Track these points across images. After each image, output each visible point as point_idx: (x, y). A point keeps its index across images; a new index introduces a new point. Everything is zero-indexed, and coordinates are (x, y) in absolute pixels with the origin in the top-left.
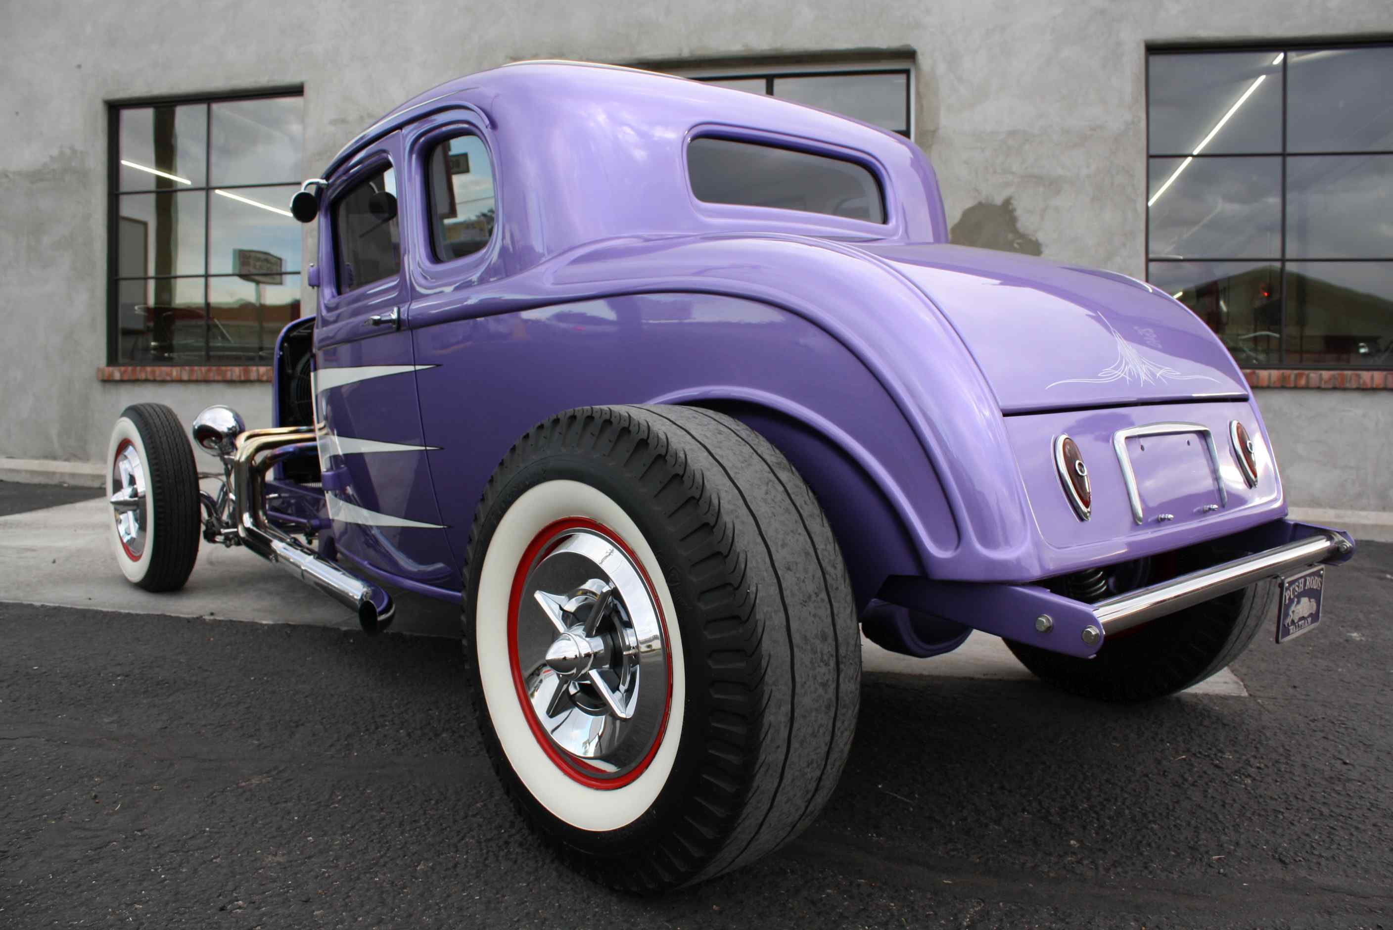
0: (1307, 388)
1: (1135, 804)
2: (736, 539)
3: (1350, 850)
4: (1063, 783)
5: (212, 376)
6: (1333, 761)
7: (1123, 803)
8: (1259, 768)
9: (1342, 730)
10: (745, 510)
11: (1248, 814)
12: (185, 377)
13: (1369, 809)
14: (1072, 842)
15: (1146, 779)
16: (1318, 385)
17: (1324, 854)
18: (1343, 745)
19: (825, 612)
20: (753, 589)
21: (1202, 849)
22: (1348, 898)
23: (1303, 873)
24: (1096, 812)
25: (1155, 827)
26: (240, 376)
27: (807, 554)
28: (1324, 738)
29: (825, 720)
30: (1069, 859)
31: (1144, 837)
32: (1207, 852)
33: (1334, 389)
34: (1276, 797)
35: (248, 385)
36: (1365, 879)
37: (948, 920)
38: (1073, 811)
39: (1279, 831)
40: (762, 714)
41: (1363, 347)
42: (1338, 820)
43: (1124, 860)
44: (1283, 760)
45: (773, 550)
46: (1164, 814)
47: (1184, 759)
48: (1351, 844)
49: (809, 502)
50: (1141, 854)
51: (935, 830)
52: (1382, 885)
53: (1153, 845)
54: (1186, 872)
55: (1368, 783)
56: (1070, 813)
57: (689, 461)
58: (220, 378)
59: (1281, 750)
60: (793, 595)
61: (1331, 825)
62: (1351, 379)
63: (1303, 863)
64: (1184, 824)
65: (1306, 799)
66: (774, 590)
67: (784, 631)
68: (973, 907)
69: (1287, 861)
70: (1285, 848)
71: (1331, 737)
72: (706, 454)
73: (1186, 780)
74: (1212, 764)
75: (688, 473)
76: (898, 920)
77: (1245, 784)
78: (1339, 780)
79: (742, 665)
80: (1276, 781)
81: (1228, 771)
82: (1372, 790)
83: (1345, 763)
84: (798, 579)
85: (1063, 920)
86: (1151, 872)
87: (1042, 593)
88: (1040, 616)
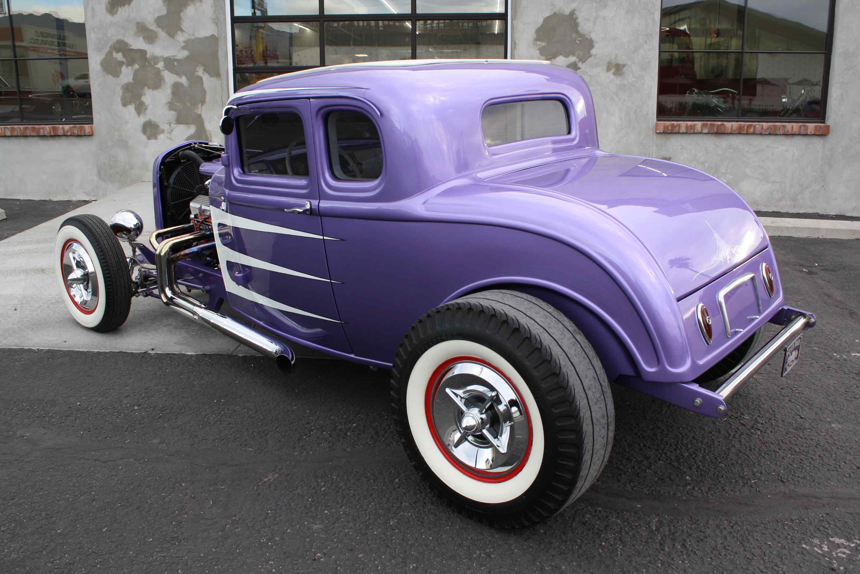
0: (754, 134)
1: (710, 452)
2: (569, 380)
3: (811, 472)
4: (672, 441)
5: (28, 133)
6: (796, 417)
7: (705, 452)
8: (762, 424)
9: (797, 395)
10: (569, 363)
11: (763, 455)
12: (8, 133)
13: (816, 447)
14: (687, 477)
15: (711, 435)
16: (760, 132)
17: (800, 476)
18: (799, 405)
19: (603, 406)
20: (578, 403)
21: (746, 477)
22: (814, 500)
23: (792, 487)
24: (693, 458)
25: (723, 465)
26: (50, 133)
27: (595, 378)
28: (789, 401)
29: (602, 452)
30: (688, 487)
31: (719, 472)
32: (749, 479)
33: (770, 134)
34: (774, 442)
35: (57, 138)
36: (819, 488)
37: (646, 527)
38: (682, 458)
39: (778, 464)
40: (582, 457)
41: (784, 98)
42: (803, 455)
43: (713, 486)
44: (773, 418)
45: (583, 381)
46: (725, 457)
47: (726, 420)
48: (811, 469)
49: (591, 351)
50: (720, 482)
51: (622, 475)
52: (826, 491)
53: (724, 476)
54: (742, 491)
55: (814, 430)
56: (682, 460)
57: (542, 340)
58: (35, 134)
59: (771, 411)
60: (592, 400)
61: (801, 458)
62: (780, 128)
63: (792, 481)
64: (735, 463)
65: (788, 443)
66: (585, 401)
67: (590, 418)
68: (654, 519)
69: (785, 481)
70: (782, 473)
71: (793, 401)
72: (547, 334)
73: (730, 434)
74: (740, 422)
75: (543, 347)
76: (625, 530)
77: (758, 435)
78: (800, 429)
79: (573, 437)
80: (772, 432)
81: (748, 427)
82: (816, 434)
83: (801, 418)
84: (593, 392)
85: (695, 523)
86: (727, 493)
87: (695, 387)
88: (696, 399)
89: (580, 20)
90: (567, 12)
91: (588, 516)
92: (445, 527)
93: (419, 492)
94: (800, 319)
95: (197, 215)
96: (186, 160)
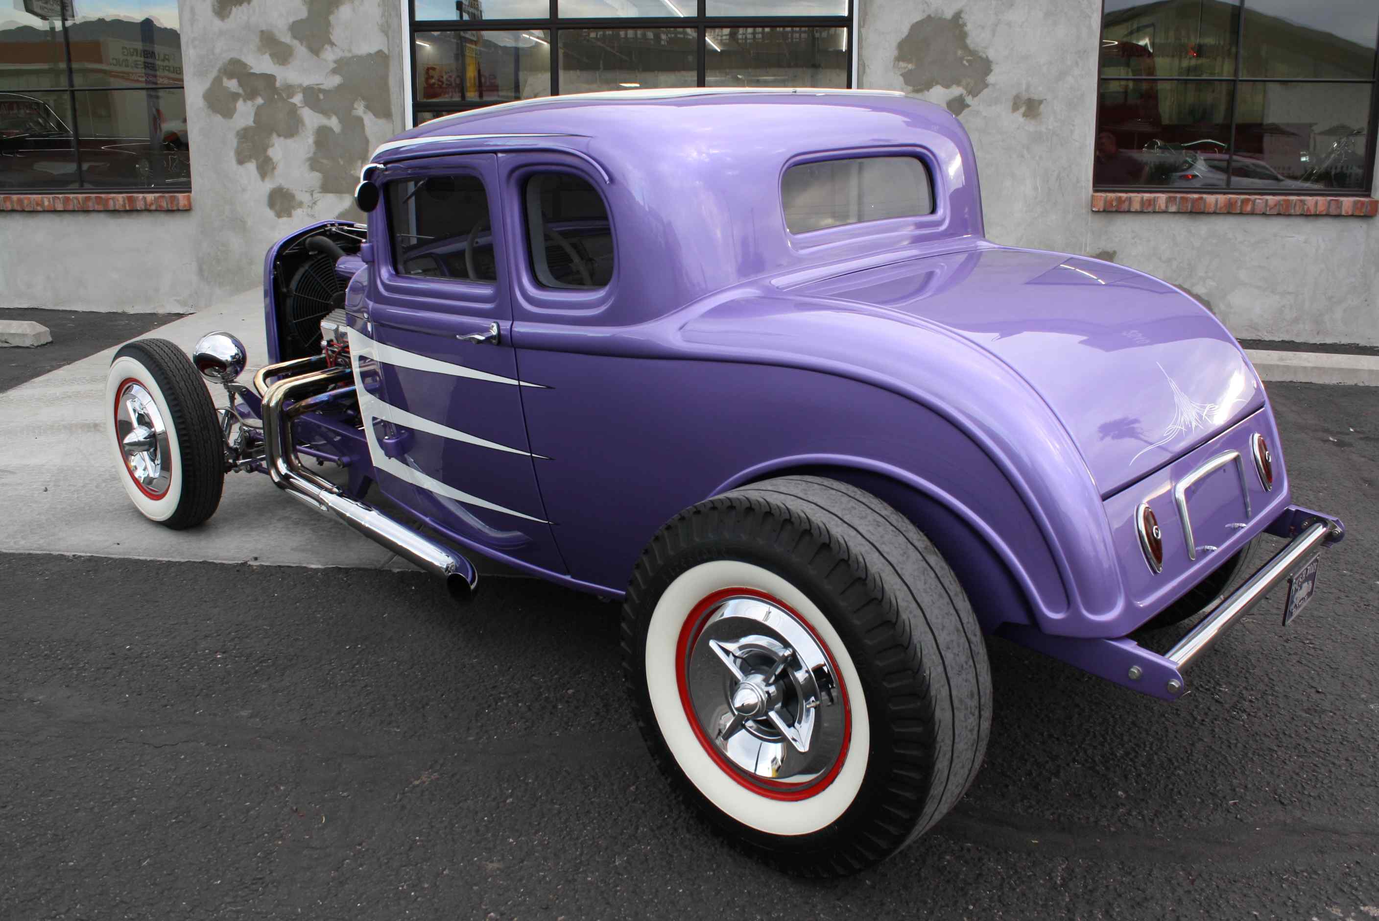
0: (1252, 213)
1: (1160, 748)
2: (913, 633)
3: (1330, 787)
4: (1098, 728)
5: (91, 205)
6: (1309, 690)
7: (1151, 748)
8: (1251, 701)
9: (1312, 652)
10: (914, 605)
11: (1250, 755)
12: (60, 207)
13: (1342, 743)
14: (1120, 793)
15: (1163, 719)
16: (1263, 210)
17: (1312, 794)
18: (1314, 670)
19: (971, 677)
20: (928, 672)
21: (1220, 795)
22: (1335, 837)
23: (1298, 813)
24: (1131, 760)
25: (1181, 773)
26: (124, 206)
27: (958, 630)
28: (1298, 662)
29: (970, 755)
30: (1121, 810)
31: (1174, 784)
32: (1224, 798)
33: (1279, 214)
34: (1269, 734)
35: (135, 214)
36: (1344, 816)
37: (1045, 880)
38: (1113, 759)
39: (1276, 771)
40: (934, 764)
41: (1304, 155)
42: (1319, 757)
43: (1163, 809)
44: (1269, 692)
45: (936, 634)
46: (1185, 759)
47: (1190, 695)
48: (1331, 782)
49: (952, 582)
50: (1175, 802)
51: (1010, 787)
52: (1357, 822)
53: (1182, 792)
54: (1211, 818)
55: (1338, 713)
56: (1111, 762)
57: (868, 564)
58: (101, 208)
59: (1266, 679)
60: (952, 668)
61: (1315, 762)
62: (1295, 205)
63: (1297, 803)
64: (1202, 768)
65: (1293, 736)
66: (940, 669)
67: (948, 698)
68: (1060, 865)
69: (1286, 802)
70: (1282, 789)
71: (1304, 662)
72: (877, 554)
73: (1195, 719)
74: (1213, 698)
75: (870, 577)
76: (1008, 883)
77: (1243, 720)
78: (1316, 711)
79: (919, 729)
80: (1267, 716)
81: (1227, 706)
82: (1342, 721)
83: (1318, 692)
84: (954, 654)
85: (1130, 873)
86: (1185, 821)
87: (1131, 647)
88: (1132, 667)
89: (969, 28)
90: (949, 14)
91: (948, 857)
92: (706, 872)
93: (666, 809)
94: (1318, 527)
95: (332, 341)
96: (316, 252)
